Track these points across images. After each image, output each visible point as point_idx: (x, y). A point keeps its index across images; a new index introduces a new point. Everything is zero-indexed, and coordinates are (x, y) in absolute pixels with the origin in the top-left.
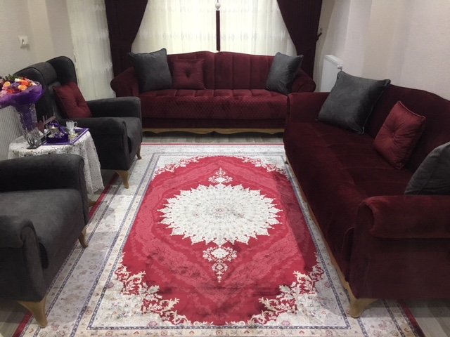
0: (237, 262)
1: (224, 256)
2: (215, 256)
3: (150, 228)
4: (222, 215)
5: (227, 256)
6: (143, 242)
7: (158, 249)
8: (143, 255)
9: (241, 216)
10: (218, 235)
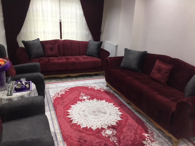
0: (118, 135)
1: (112, 133)
2: (108, 134)
3: (69, 126)
4: (97, 114)
5: (113, 133)
6: (71, 135)
7: (80, 136)
8: (75, 141)
9: (105, 113)
10: (102, 124)
